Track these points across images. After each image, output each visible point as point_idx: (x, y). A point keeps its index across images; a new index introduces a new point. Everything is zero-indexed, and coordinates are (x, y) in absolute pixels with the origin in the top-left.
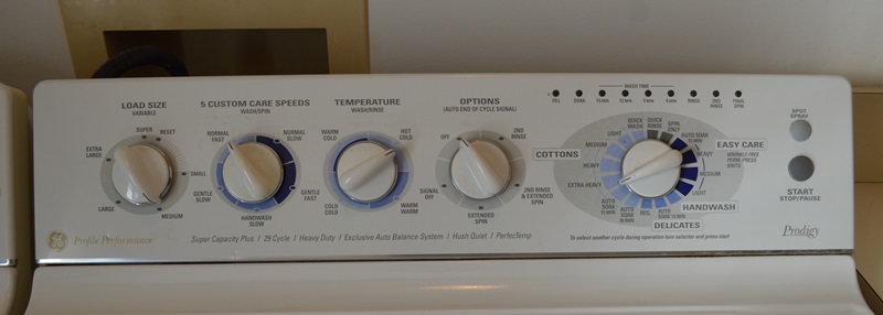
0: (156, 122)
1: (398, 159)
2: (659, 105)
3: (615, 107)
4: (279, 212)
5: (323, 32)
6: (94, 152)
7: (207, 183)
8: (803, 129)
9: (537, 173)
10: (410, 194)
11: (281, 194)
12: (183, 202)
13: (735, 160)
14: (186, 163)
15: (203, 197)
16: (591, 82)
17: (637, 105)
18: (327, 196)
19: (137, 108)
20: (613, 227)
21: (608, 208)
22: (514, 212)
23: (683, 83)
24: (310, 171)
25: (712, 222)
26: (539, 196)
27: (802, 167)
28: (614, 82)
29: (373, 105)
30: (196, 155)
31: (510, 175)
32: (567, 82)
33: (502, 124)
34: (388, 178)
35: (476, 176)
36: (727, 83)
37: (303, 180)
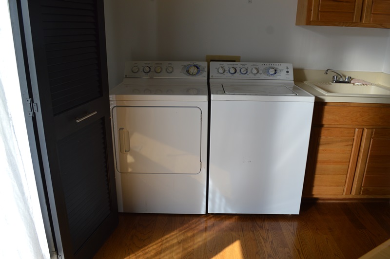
0: (223, 66)
1: (247, 70)
2: (273, 66)
3: (268, 66)
4: (235, 74)
5: (240, 57)
6: (216, 68)
7: (228, 72)
8: (288, 68)
9: (260, 72)
10: (248, 73)
11: (235, 73)
12: (225, 73)
13: (280, 71)
14: (226, 70)
15: (227, 73)
16: (266, 64)
17: (270, 66)
18: (240, 73)
19: (220, 64)
20: (268, 77)
21: (268, 75)
22: (258, 75)
23: (275, 64)
24: (238, 71)
25: (278, 77)
26: (261, 74)
27: (288, 72)
28: (268, 64)
29: (244, 65)
30: (227, 69)
31: (258, 72)
32: (263, 64)
33: (257, 67)
34: (246, 72)
35: (255, 71)
36: (280, 64)
37: (237, 72)
